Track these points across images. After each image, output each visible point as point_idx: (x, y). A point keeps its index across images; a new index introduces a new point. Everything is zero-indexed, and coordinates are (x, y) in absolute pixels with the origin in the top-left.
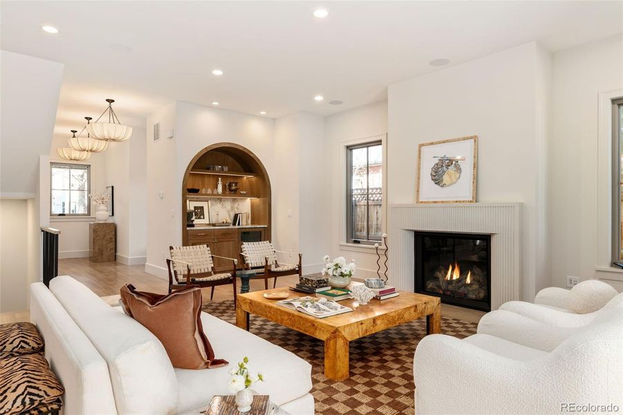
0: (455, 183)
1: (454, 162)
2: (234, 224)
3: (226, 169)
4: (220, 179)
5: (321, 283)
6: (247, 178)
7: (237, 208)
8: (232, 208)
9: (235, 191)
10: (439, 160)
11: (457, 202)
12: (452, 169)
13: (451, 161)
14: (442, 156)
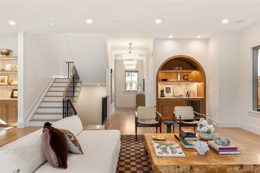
2: (187, 96)
3: (181, 68)
4: (179, 74)
5: (190, 135)
6: (194, 73)
7: (189, 88)
8: (186, 88)
9: (187, 79)
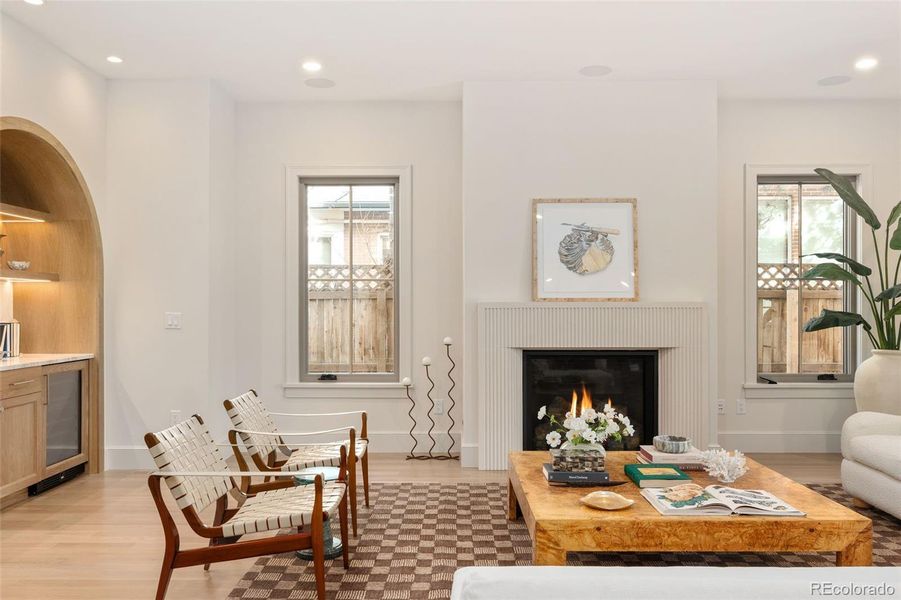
0: (604, 269)
1: (600, 236)
10: (573, 230)
11: (609, 299)
12: (596, 246)
13: (594, 235)
14: (579, 224)
